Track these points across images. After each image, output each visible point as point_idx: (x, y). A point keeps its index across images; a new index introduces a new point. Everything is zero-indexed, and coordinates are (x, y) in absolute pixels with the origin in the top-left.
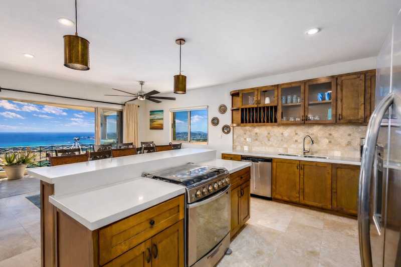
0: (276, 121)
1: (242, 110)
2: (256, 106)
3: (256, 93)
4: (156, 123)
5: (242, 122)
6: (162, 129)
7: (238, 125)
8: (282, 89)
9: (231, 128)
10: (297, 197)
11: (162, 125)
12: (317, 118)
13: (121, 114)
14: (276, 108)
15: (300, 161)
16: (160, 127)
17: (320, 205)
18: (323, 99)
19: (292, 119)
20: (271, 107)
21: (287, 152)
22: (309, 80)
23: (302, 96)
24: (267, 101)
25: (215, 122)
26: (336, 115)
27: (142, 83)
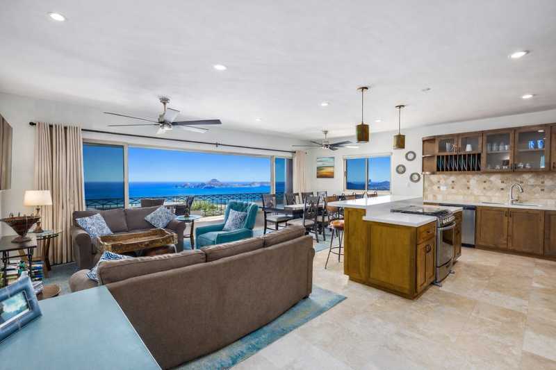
0: (479, 169)
1: (438, 157)
2: (455, 153)
3: (456, 139)
4: (325, 171)
5: (438, 170)
6: (333, 177)
7: (433, 173)
8: (488, 136)
9: (422, 176)
10: (505, 244)
11: (333, 173)
12: (528, 166)
13: (291, 161)
14: (479, 155)
15: (509, 209)
16: (331, 176)
17: (530, 251)
18: (536, 146)
19: (498, 167)
20: (474, 155)
21: (491, 200)
22: (520, 128)
23: (512, 144)
24: (469, 148)
25: (401, 170)
26: (550, 163)
27: (326, 132)
